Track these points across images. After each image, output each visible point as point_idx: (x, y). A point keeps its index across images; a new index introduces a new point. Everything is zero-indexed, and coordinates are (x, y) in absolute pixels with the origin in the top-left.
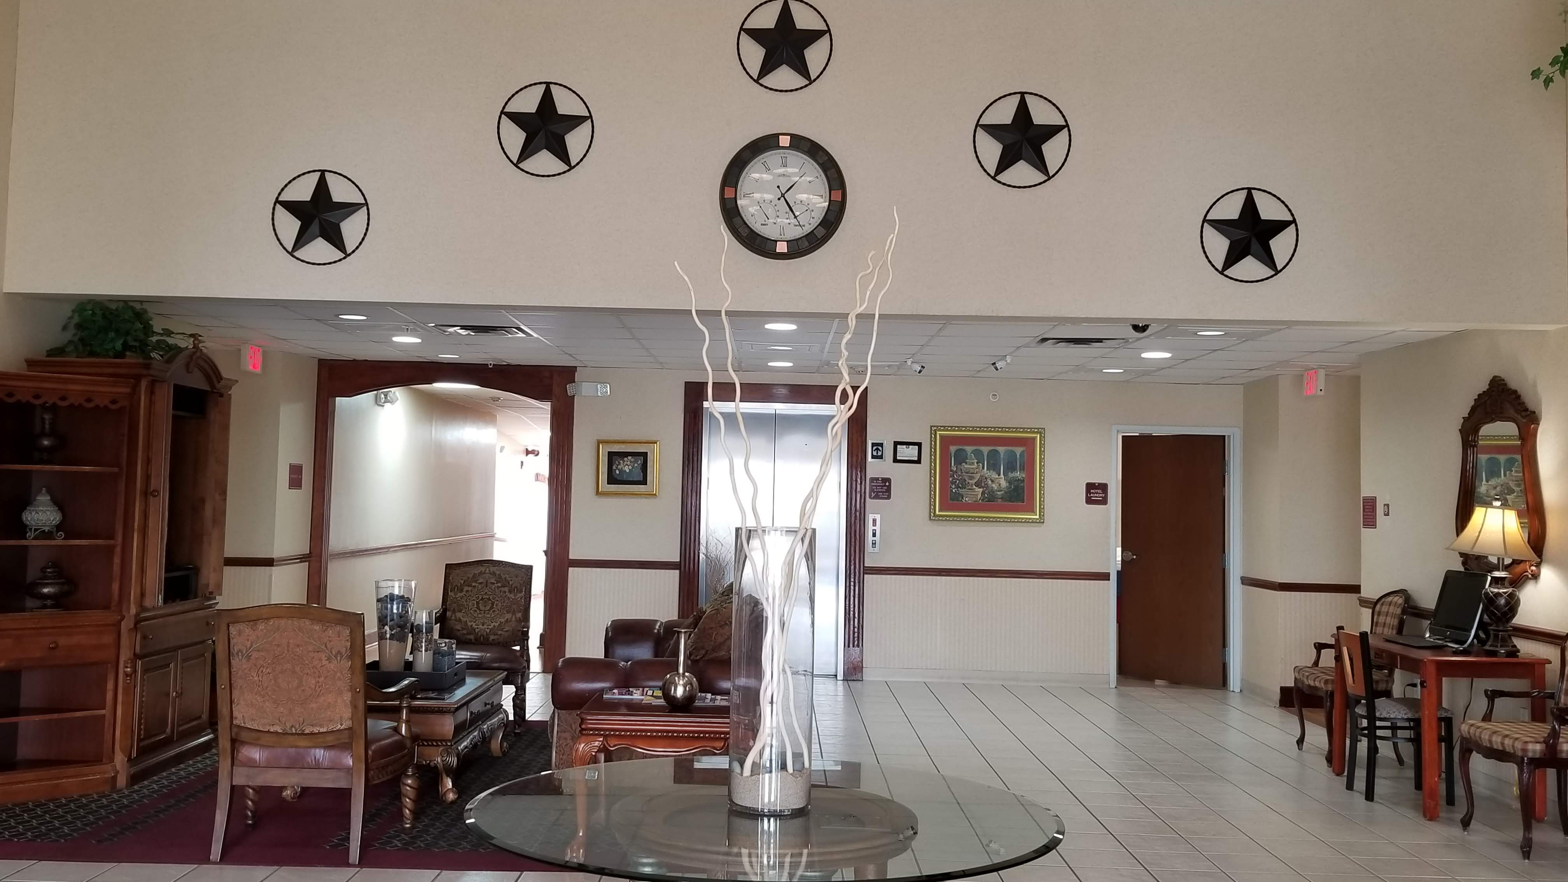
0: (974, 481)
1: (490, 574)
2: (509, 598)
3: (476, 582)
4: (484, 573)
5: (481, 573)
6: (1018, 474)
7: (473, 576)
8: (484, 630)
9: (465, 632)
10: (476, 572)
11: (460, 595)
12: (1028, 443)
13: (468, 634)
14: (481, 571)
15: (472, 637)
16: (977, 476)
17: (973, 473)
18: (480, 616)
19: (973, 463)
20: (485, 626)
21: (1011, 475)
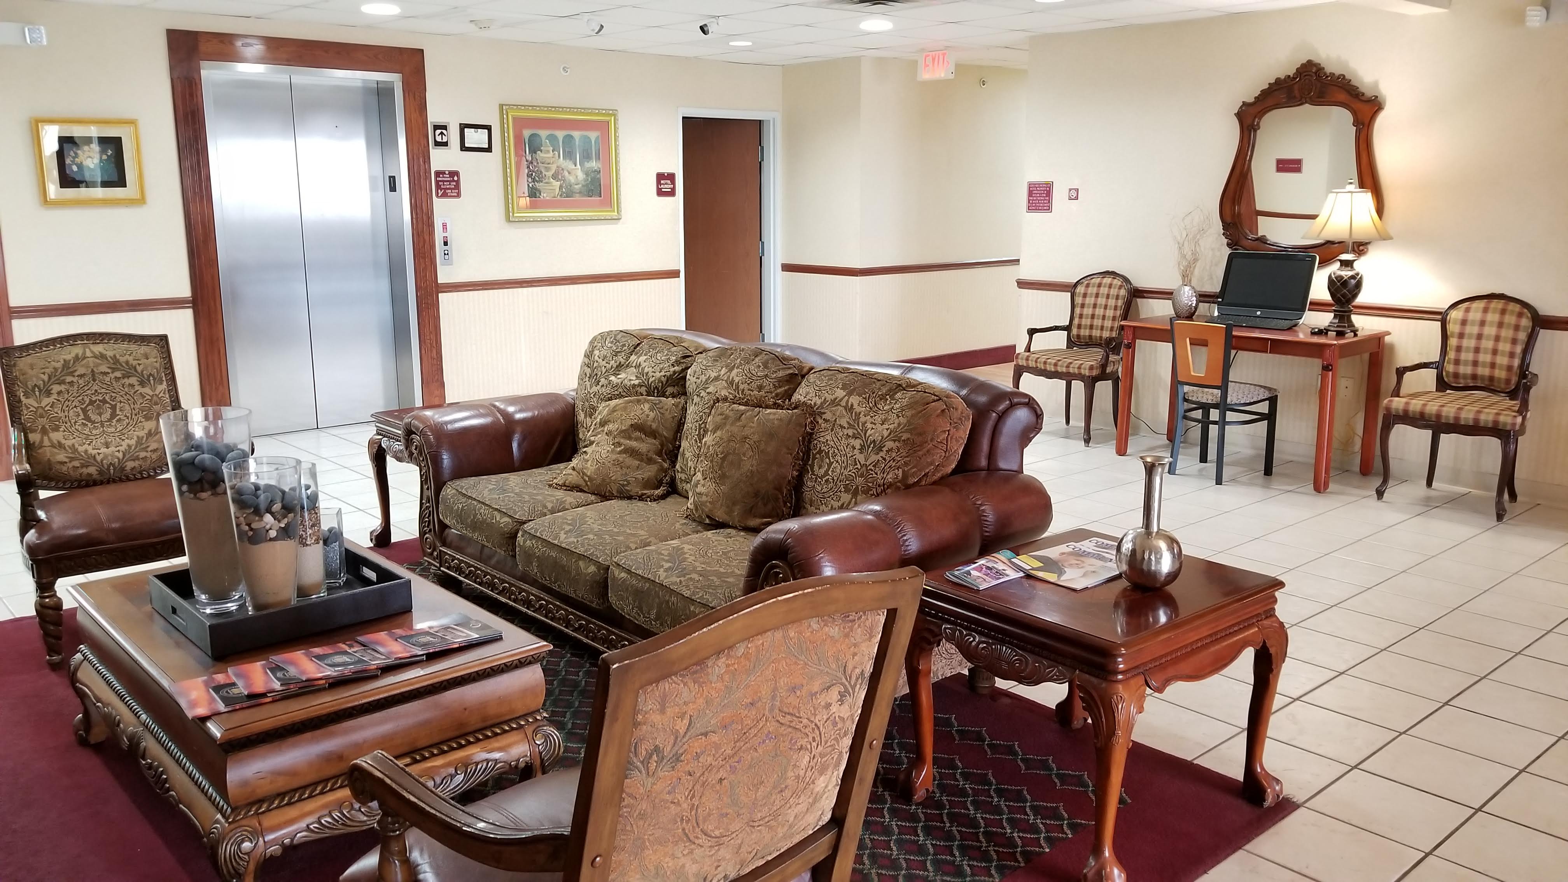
0: (550, 174)
1: (96, 357)
2: (143, 396)
3: (72, 374)
4: (85, 358)
5: (77, 359)
6: (593, 164)
7: (64, 366)
8: (112, 455)
9: (76, 464)
10: (68, 357)
11: (46, 401)
12: (603, 127)
13: (83, 466)
14: (77, 355)
15: (92, 470)
16: (554, 168)
17: (549, 164)
18: (94, 432)
19: (548, 152)
20: (112, 449)
21: (588, 165)
